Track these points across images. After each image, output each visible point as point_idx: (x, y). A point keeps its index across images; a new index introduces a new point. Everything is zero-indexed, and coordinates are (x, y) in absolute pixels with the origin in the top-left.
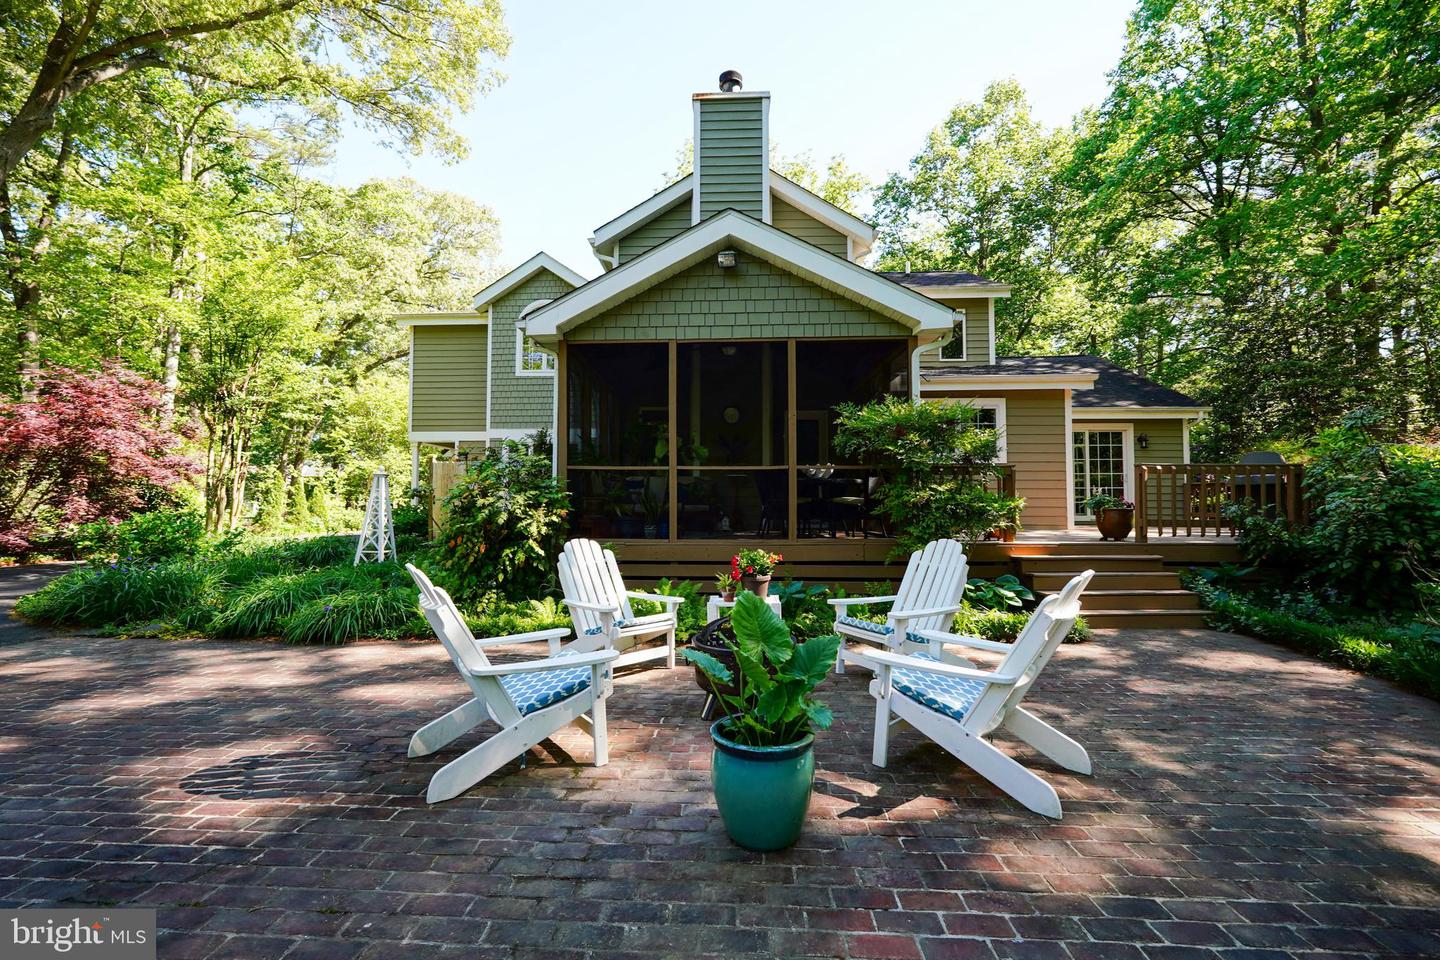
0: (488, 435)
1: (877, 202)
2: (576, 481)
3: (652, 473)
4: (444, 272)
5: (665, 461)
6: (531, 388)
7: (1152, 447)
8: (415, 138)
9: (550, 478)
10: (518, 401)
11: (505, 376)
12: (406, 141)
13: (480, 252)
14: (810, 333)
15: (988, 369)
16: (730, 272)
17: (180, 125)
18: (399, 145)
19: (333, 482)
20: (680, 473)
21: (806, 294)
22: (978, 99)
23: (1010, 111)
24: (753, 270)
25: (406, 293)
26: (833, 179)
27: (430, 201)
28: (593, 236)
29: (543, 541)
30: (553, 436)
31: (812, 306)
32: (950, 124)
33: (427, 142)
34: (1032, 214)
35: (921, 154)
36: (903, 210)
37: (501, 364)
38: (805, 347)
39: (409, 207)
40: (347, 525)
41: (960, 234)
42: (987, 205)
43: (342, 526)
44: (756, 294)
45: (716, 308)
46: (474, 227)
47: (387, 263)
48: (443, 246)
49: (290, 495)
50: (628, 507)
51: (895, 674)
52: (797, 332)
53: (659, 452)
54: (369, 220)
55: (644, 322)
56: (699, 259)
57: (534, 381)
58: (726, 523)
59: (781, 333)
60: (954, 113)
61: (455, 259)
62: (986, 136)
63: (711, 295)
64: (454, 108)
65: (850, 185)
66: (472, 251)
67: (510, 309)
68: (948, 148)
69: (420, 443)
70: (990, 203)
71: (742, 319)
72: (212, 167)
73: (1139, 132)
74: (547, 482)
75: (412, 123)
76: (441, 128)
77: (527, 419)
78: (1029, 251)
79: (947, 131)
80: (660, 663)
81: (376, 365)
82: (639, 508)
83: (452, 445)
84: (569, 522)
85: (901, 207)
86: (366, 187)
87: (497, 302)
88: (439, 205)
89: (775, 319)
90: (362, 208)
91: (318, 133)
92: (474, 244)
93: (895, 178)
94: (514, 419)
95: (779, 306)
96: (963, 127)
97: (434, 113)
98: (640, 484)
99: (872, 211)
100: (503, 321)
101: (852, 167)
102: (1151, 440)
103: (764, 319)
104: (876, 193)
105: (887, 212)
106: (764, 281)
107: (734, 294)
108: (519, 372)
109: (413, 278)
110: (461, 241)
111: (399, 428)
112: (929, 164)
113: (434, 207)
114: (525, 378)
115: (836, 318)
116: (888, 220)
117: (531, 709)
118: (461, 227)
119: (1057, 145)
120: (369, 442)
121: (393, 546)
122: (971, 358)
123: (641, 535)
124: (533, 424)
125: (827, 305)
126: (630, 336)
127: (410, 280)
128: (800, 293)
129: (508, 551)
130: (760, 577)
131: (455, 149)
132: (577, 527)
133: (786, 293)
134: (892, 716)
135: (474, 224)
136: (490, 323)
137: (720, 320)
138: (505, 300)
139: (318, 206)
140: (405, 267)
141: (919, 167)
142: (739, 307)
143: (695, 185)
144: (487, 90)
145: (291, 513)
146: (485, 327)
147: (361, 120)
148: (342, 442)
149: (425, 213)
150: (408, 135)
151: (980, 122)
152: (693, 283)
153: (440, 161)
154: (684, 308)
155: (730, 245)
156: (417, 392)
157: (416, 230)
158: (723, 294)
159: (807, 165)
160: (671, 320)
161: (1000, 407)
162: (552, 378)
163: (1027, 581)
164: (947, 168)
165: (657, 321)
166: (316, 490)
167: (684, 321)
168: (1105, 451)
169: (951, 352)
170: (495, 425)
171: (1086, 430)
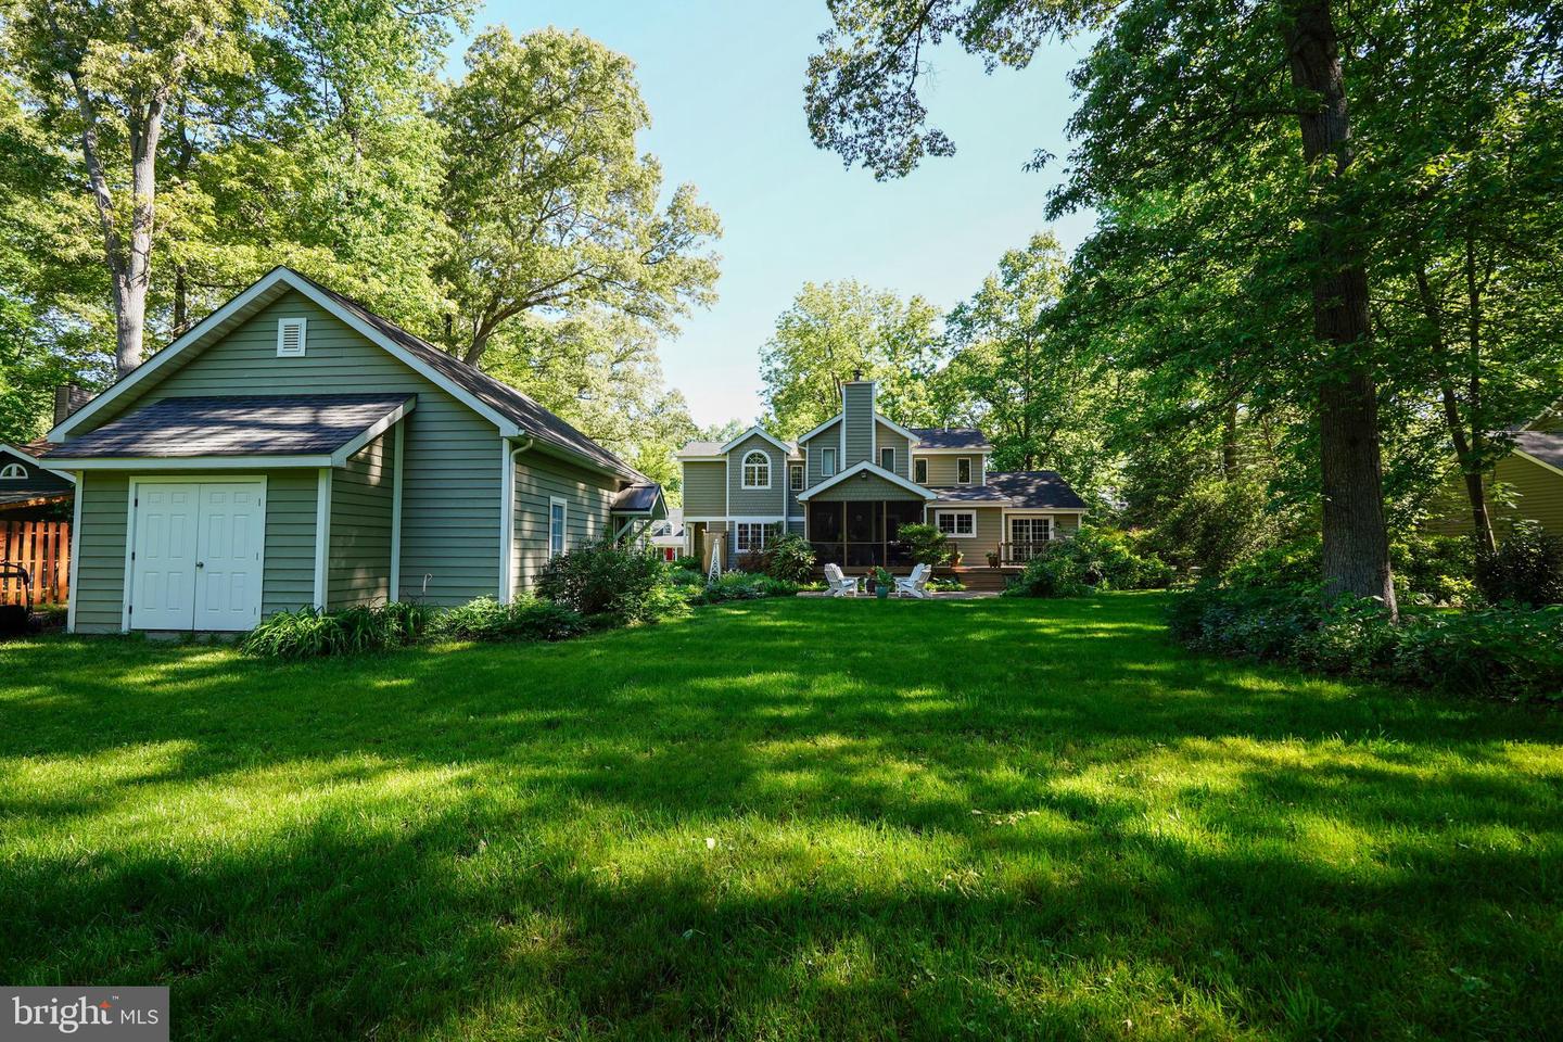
5: (842, 541)
6: (749, 496)
7: (1062, 530)
10: (743, 502)
11: (736, 489)
14: (891, 499)
15: (981, 489)
16: (865, 480)
22: (1024, 246)
24: (873, 479)
31: (891, 489)
37: (733, 482)
38: (889, 503)
44: (873, 487)
45: (859, 490)
52: (887, 498)
53: (840, 537)
55: (835, 494)
56: (854, 475)
57: (751, 492)
59: (881, 499)
63: (858, 486)
67: (738, 454)
69: (688, 522)
71: (868, 494)
77: (748, 511)
83: (710, 523)
87: (732, 450)
89: (879, 494)
94: (741, 511)
95: (880, 490)
100: (735, 460)
102: (1062, 523)
103: (875, 494)
106: (875, 483)
108: (743, 486)
114: (747, 490)
115: (900, 493)
122: (974, 482)
124: (752, 514)
125: (894, 489)
126: (831, 499)
128: (888, 485)
133: (882, 486)
136: (728, 461)
137: (861, 494)
138: (735, 449)
142: (868, 491)
143: (843, 419)
146: (724, 463)
152: (851, 482)
154: (848, 490)
156: (686, 495)
158: (863, 487)
160: (844, 494)
161: (975, 514)
163: (958, 579)
165: (840, 494)
167: (849, 494)
168: (1040, 529)
169: (964, 478)
170: (731, 514)
171: (1030, 518)
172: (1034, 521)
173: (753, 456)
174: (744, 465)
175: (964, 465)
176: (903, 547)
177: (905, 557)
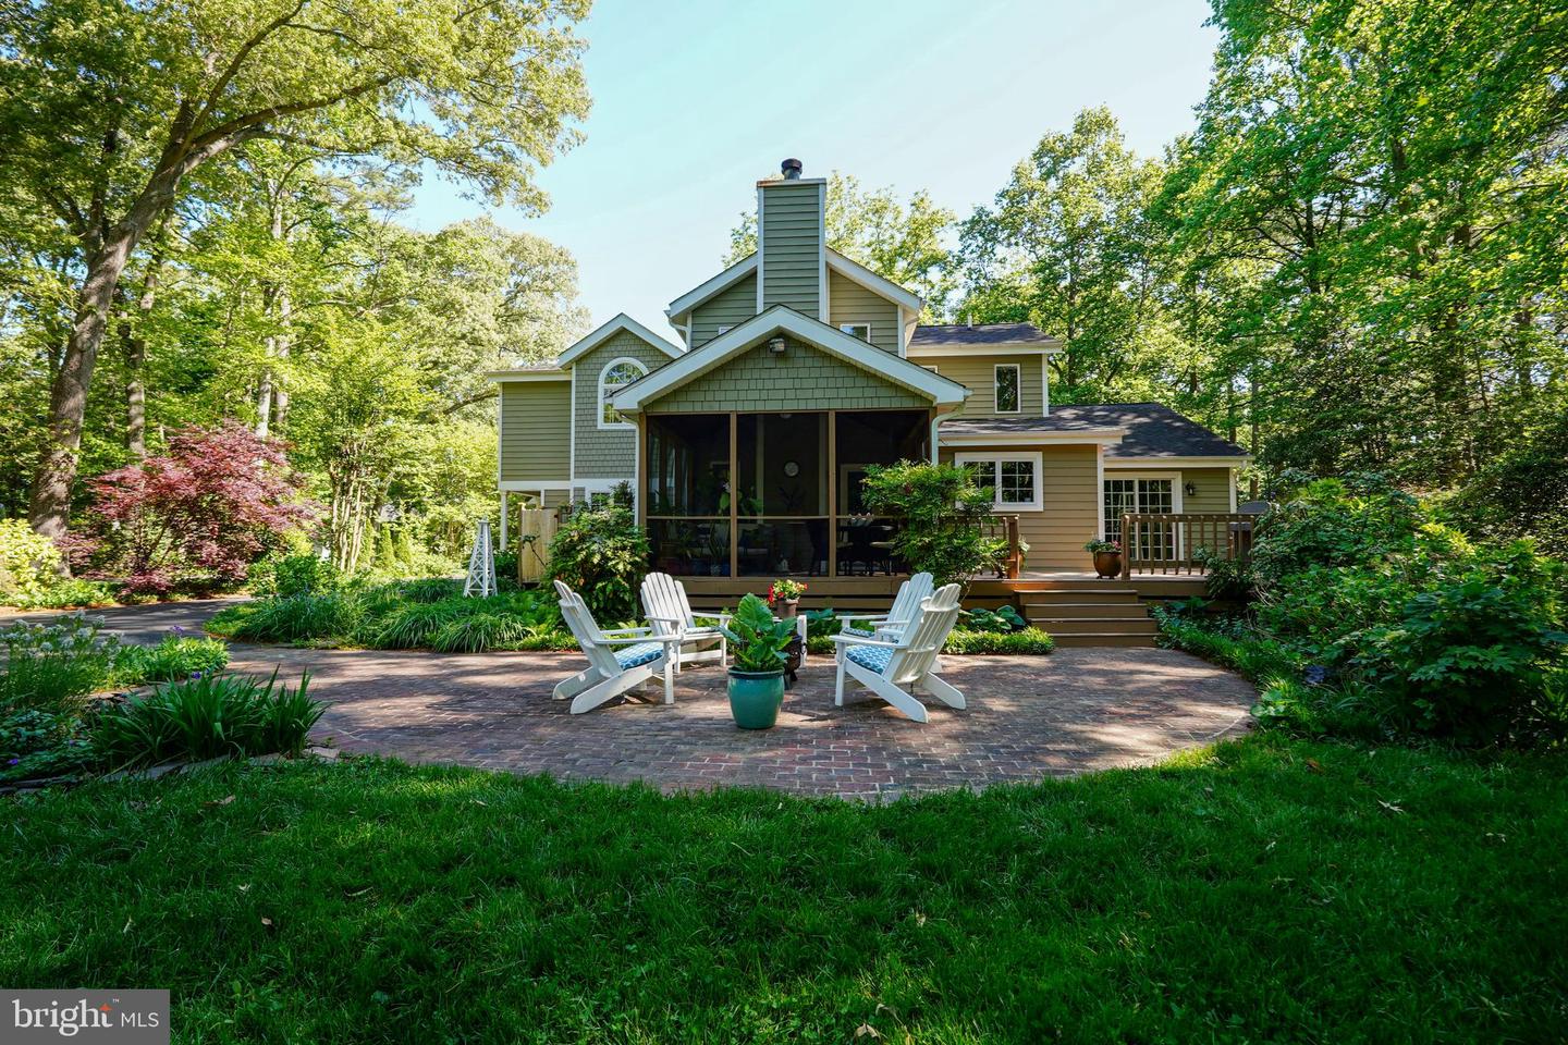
0: (572, 484)
1: (962, 237)
2: (655, 530)
3: (718, 521)
4: (521, 315)
5: (727, 512)
6: (611, 440)
7: (1198, 494)
8: (496, 190)
9: (632, 525)
10: (600, 452)
11: (588, 429)
12: (487, 192)
13: (556, 294)
14: (847, 406)
15: (1040, 422)
16: (781, 356)
17: (271, 181)
18: (480, 196)
19: (414, 528)
20: (739, 521)
21: (844, 372)
22: (1067, 129)
23: (1102, 140)
24: (801, 353)
25: (484, 337)
26: (917, 215)
27: (508, 243)
28: (668, 308)
29: (628, 576)
30: (634, 484)
31: (849, 382)
32: (1038, 156)
33: (508, 197)
34: (1120, 252)
35: (1007, 187)
36: (990, 244)
37: (583, 418)
38: (842, 417)
39: (487, 253)
40: (429, 570)
41: (1047, 271)
42: (1076, 238)
43: (425, 571)
44: (803, 373)
45: (768, 384)
46: (552, 269)
47: (467, 309)
48: (520, 289)
49: (377, 541)
50: (697, 551)
51: (850, 649)
52: (837, 405)
53: (723, 505)
54: (447, 266)
55: (709, 396)
56: (754, 345)
57: (614, 435)
58: (785, 564)
59: (823, 405)
60: (1042, 143)
61: (532, 301)
62: (1077, 167)
63: (765, 374)
64: (536, 165)
65: (933, 221)
66: (549, 293)
67: (592, 366)
68: (1037, 183)
69: (508, 492)
70: (1079, 237)
71: (790, 394)
72: (302, 221)
73: (1219, 172)
74: (630, 530)
75: (495, 180)
76: (523, 183)
77: (608, 470)
78: (1124, 286)
79: (1034, 164)
80: (716, 663)
81: (453, 409)
82: (706, 551)
83: (538, 494)
84: (649, 562)
85: (987, 241)
86: (445, 233)
87: (579, 360)
88: (517, 248)
89: (818, 394)
90: (441, 253)
91: (396, 177)
92: (551, 287)
93: (981, 211)
94: (595, 470)
95: (822, 383)
96: (1052, 157)
97: (516, 170)
98: (705, 531)
99: (956, 247)
100: (586, 378)
101: (936, 203)
102: (1198, 488)
103: (809, 394)
104: (961, 228)
105: (973, 247)
106: (809, 362)
107: (784, 373)
108: (601, 425)
109: (491, 324)
110: (538, 283)
111: (479, 474)
112: (1015, 197)
113: (511, 251)
114: (607, 431)
115: (869, 392)
116: (974, 255)
117: (628, 667)
118: (539, 269)
119: (1147, 178)
120: (449, 486)
121: (495, 585)
122: (1026, 410)
123: (709, 574)
124: (615, 474)
125: (861, 382)
126: (698, 409)
127: (488, 325)
128: (838, 372)
129: (600, 585)
130: (789, 601)
131: (536, 202)
132: (654, 564)
133: (827, 372)
134: (847, 675)
135: (551, 266)
136: (573, 379)
137: (773, 395)
138: (588, 358)
139: (401, 257)
140: (484, 313)
141: (1005, 201)
142: (788, 384)
143: (759, 262)
144: (566, 148)
145: (378, 558)
146: (569, 383)
147: (444, 173)
148: (424, 489)
149: (502, 257)
150: (489, 187)
151: (1069, 152)
152: (750, 364)
153: (522, 213)
154: (742, 385)
155: (781, 333)
156: (506, 444)
157: (493, 274)
158: (775, 374)
159: (889, 200)
160: (732, 395)
161: (1037, 459)
162: (634, 431)
163: (1021, 611)
164: (1034, 203)
165: (720, 396)
166: (401, 536)
167: (743, 395)
168: (1154, 499)
169: (1007, 403)
170: (578, 475)
171: (1136, 478)
172: (1142, 484)
173: (618, 368)
174: (602, 385)
175: (1007, 378)
176: (874, 531)
177: (883, 554)
